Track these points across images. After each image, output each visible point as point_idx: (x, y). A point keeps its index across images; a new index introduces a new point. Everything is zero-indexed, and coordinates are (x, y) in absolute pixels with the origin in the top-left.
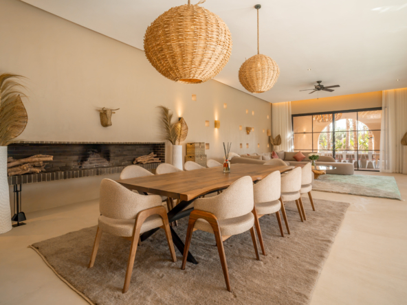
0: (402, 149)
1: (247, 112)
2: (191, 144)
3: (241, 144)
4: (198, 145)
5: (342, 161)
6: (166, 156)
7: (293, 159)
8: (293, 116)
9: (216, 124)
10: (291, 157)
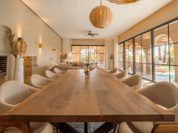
0: (110, 60)
1: (53, 41)
2: (28, 57)
3: (51, 58)
4: (33, 58)
5: (93, 65)
6: (7, 67)
7: (74, 65)
8: (72, 45)
9: (40, 46)
10: (73, 64)
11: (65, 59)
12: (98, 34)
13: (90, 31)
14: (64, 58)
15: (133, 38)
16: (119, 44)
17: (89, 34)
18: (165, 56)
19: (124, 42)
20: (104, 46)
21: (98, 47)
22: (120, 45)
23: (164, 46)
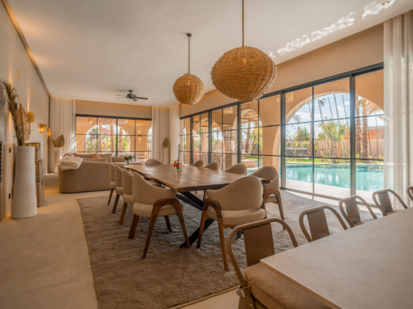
0: (163, 149)
8: (77, 115)
11: (59, 146)
12: (147, 99)
13: (130, 91)
14: (55, 146)
15: (209, 111)
16: (181, 118)
17: (130, 96)
18: (248, 142)
19: (191, 116)
20: (150, 120)
21: (138, 121)
22: (183, 120)
23: (247, 124)
